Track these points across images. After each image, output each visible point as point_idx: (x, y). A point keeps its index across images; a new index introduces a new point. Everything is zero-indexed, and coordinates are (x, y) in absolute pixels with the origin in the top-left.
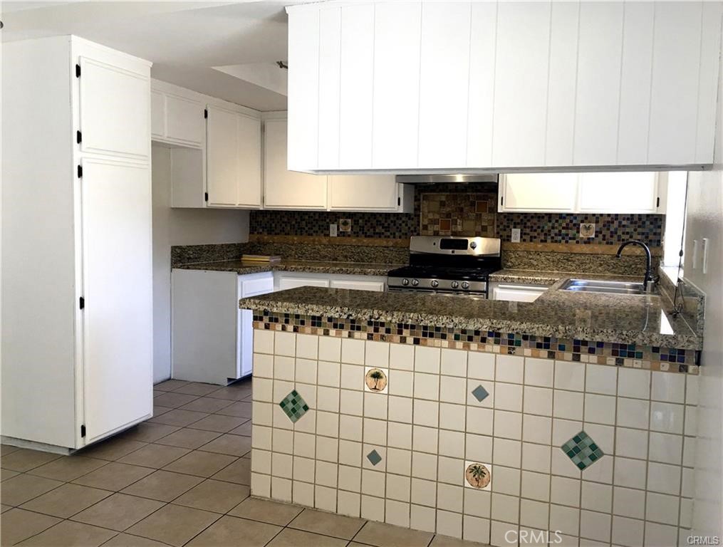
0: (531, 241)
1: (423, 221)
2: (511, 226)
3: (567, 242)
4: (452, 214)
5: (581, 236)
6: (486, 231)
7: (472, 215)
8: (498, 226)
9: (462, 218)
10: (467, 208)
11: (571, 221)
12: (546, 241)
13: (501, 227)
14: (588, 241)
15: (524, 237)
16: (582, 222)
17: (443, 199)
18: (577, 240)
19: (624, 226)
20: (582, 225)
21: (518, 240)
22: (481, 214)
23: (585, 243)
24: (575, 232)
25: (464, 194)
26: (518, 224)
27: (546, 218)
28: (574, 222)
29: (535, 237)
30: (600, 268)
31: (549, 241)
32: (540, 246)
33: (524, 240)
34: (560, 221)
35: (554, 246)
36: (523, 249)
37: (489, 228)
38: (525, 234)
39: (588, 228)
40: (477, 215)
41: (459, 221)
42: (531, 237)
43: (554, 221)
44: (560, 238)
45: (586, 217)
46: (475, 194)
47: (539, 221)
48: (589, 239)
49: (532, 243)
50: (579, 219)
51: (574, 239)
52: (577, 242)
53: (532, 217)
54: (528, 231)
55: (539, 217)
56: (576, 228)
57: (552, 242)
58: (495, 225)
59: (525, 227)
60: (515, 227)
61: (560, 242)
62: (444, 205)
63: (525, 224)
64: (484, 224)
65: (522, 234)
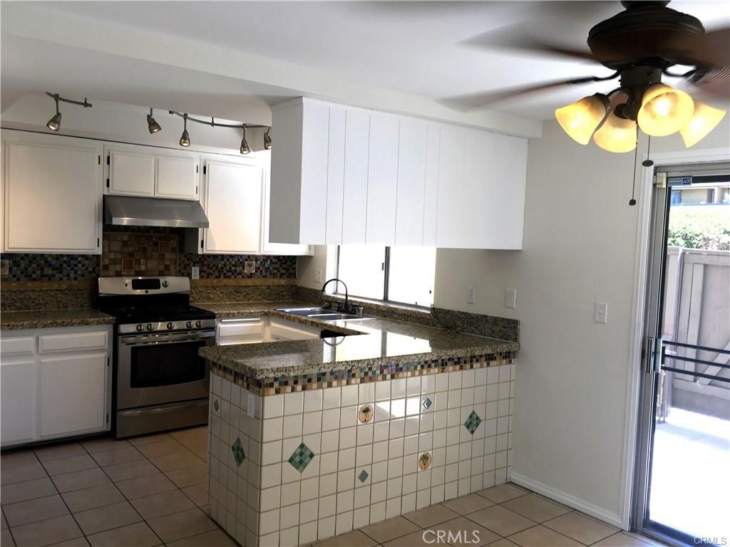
0: (208, 277)
1: (103, 261)
2: (191, 265)
3: (235, 277)
4: (136, 254)
5: (246, 271)
6: (169, 269)
8: (179, 265)
9: (146, 259)
10: (150, 248)
11: (239, 260)
12: (219, 277)
13: (182, 265)
14: (251, 276)
15: (203, 274)
16: (246, 260)
17: (126, 238)
18: (243, 275)
19: (274, 263)
20: (246, 262)
21: (198, 277)
22: (164, 254)
23: (248, 277)
24: (241, 268)
25: (147, 234)
26: (197, 262)
27: (220, 257)
28: (241, 260)
29: (211, 274)
30: (259, 297)
31: (222, 276)
32: (215, 281)
33: (202, 277)
34: (231, 260)
35: (226, 281)
36: (201, 285)
37: (172, 267)
38: (203, 271)
39: (250, 265)
40: (160, 254)
41: (142, 260)
42: (208, 274)
43: (225, 260)
44: (230, 273)
45: (249, 257)
46: (158, 234)
47: (214, 260)
48: (251, 274)
49: (209, 279)
50: (244, 259)
51: (241, 274)
52: (243, 277)
54: (205, 268)
56: (242, 265)
57: (224, 277)
58: (177, 265)
59: (203, 265)
60: (194, 266)
61: (230, 277)
62: (127, 245)
63: (203, 262)
64: (167, 263)
65: (201, 271)
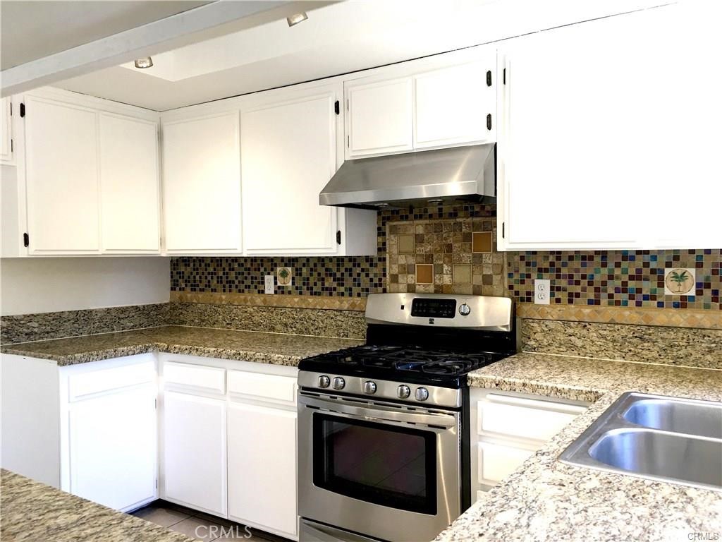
0: (571, 301)
1: (390, 267)
2: (534, 275)
3: (639, 304)
4: (435, 256)
5: (667, 292)
7: (467, 257)
8: (510, 275)
9: (451, 262)
10: (457, 245)
11: (646, 265)
12: (597, 302)
13: (517, 277)
14: (683, 303)
15: (558, 295)
16: (669, 265)
17: (420, 230)
18: (660, 300)
20: (667, 271)
21: (547, 301)
22: (481, 254)
23: (676, 306)
24: (654, 284)
25: (452, 221)
26: (546, 270)
27: (598, 259)
28: (653, 265)
29: (578, 295)
31: (604, 301)
32: (588, 311)
33: (558, 301)
34: (625, 264)
35: (607, 311)
36: (555, 317)
37: (496, 279)
38: (559, 289)
40: (474, 256)
41: (445, 267)
42: (570, 295)
43: (611, 265)
44: (625, 296)
45: (675, 257)
46: (469, 220)
47: (584, 265)
48: (683, 298)
49: (573, 306)
50: (662, 260)
51: (654, 298)
52: (661, 305)
53: (571, 258)
54: (563, 283)
55: (584, 258)
56: (656, 277)
57: (610, 304)
58: (506, 275)
59: (558, 277)
60: (540, 277)
61: (626, 304)
62: (422, 242)
63: (559, 270)
64: (487, 272)
65: (553, 289)
